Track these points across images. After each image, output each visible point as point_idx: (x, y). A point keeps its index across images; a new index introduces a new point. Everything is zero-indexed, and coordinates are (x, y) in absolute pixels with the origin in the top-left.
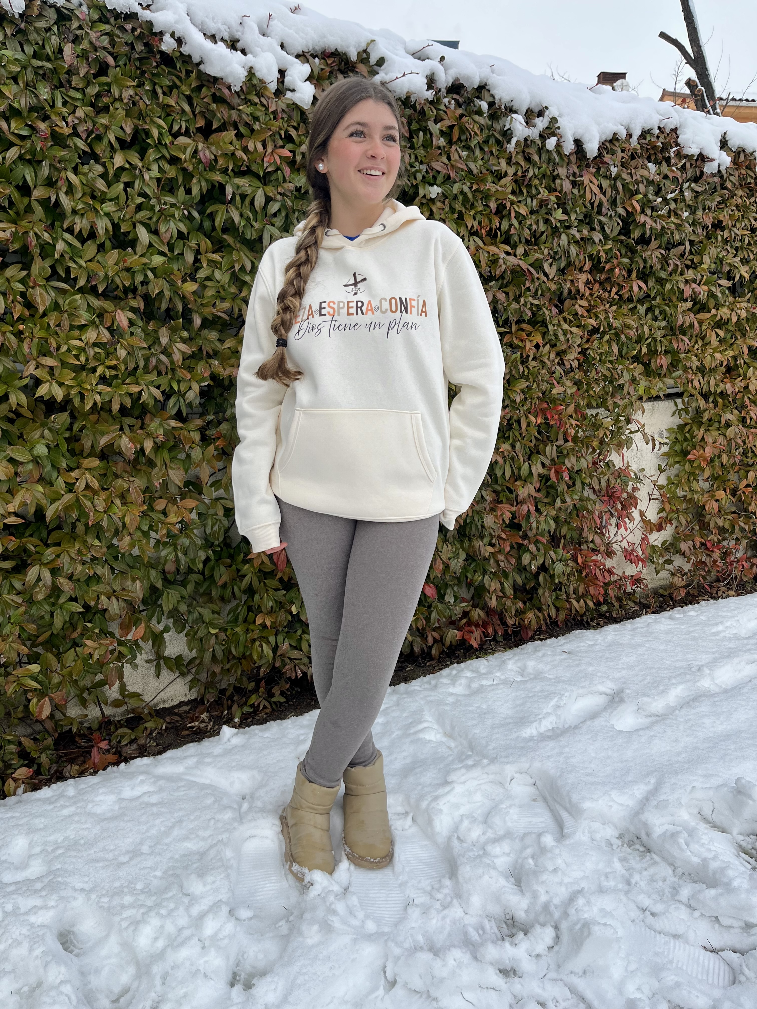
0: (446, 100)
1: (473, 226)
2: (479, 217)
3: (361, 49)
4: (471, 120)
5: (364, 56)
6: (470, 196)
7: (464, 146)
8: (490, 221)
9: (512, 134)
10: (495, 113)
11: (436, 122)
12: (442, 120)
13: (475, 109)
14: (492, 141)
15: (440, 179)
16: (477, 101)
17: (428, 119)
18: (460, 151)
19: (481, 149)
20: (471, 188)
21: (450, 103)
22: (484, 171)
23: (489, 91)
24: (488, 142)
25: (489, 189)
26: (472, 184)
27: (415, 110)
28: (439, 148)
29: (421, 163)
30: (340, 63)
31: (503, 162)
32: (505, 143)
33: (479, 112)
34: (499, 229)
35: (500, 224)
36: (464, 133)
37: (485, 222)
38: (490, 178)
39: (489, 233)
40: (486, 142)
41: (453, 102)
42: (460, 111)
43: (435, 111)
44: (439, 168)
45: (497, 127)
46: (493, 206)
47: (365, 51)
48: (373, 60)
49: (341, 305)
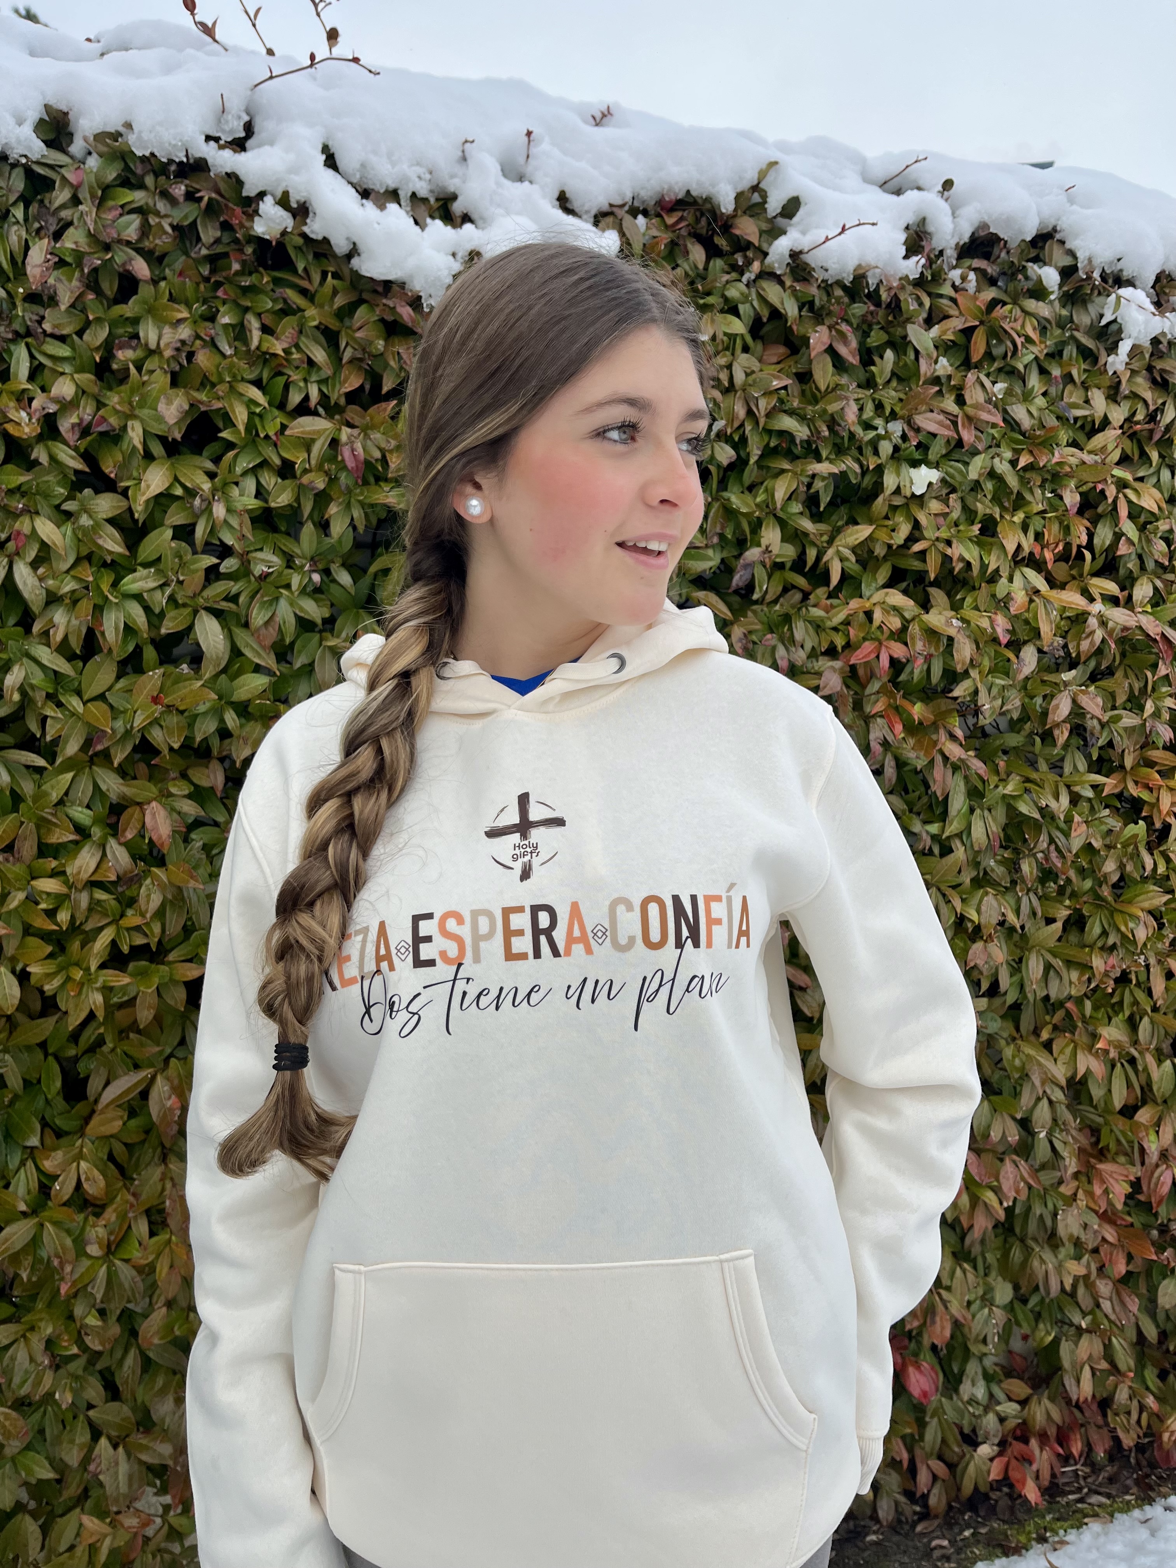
0: (955, 275)
1: (1019, 546)
2: (1036, 524)
3: (745, 185)
4: (1017, 312)
5: (756, 198)
6: (1013, 482)
7: (1000, 370)
8: (1067, 530)
9: (1120, 331)
10: (1078, 289)
11: (929, 323)
12: (947, 317)
13: (1029, 285)
14: (1070, 351)
15: (937, 450)
16: (1034, 269)
17: (908, 320)
18: (987, 383)
19: (1043, 372)
20: (1013, 463)
21: (964, 278)
22: (1051, 421)
23: (1062, 242)
24: (1060, 353)
25: (1059, 464)
26: (1017, 452)
27: (878, 304)
28: (936, 380)
29: (893, 416)
30: (698, 221)
31: (1098, 399)
32: (1103, 353)
33: (1039, 292)
34: (1090, 546)
35: (1091, 535)
36: (1000, 341)
37: (1052, 533)
38: (1064, 436)
39: (1063, 557)
40: (1056, 355)
41: (972, 276)
42: (990, 294)
43: (927, 302)
44: (932, 427)
45: (1083, 319)
46: (1071, 498)
47: (755, 188)
48: (774, 205)
49: (484, 925)
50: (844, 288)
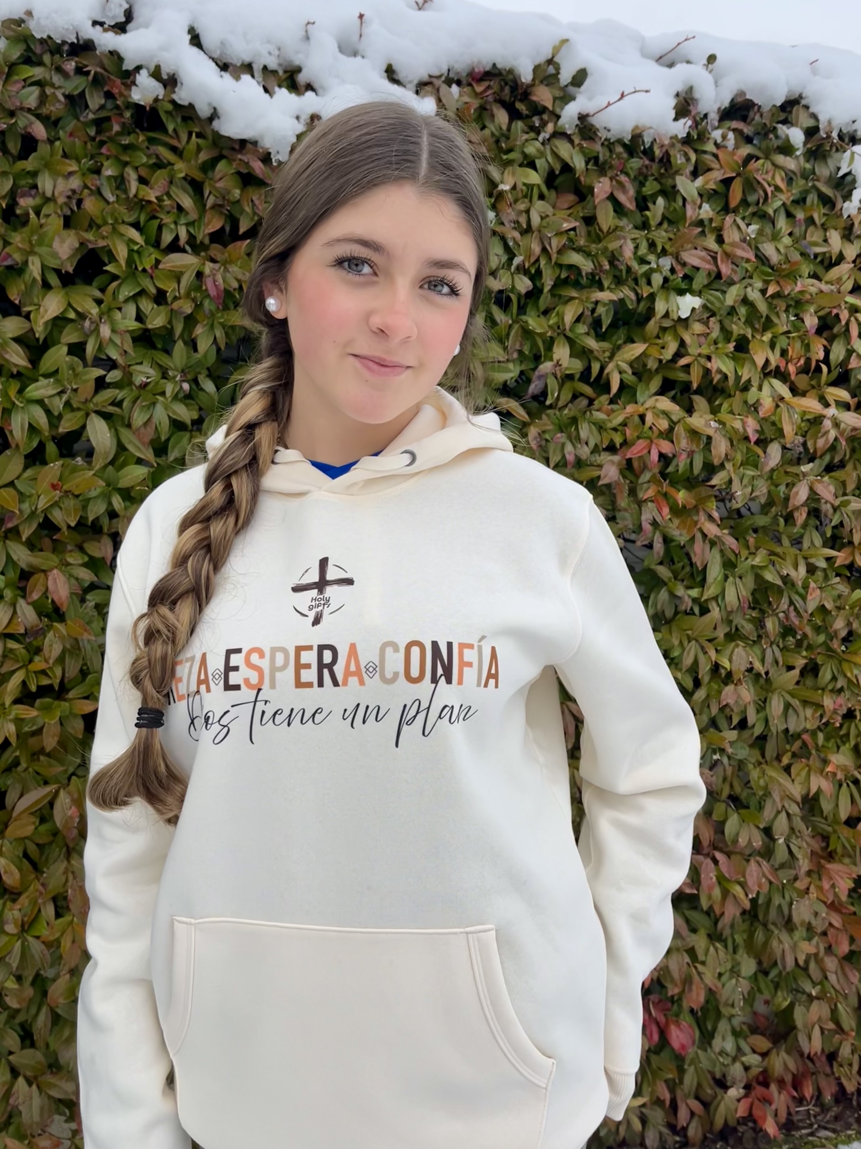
0: (717, 134)
1: (767, 361)
2: (782, 342)
3: (541, 59)
4: (769, 165)
5: (551, 70)
6: (762, 307)
7: (754, 214)
8: (807, 347)
9: (854, 181)
10: (819, 146)
11: (695, 174)
12: (709, 170)
13: (776, 143)
14: (812, 198)
15: (700, 280)
16: (783, 130)
17: (677, 172)
18: (742, 225)
19: (790, 215)
20: (763, 292)
21: (724, 137)
22: (796, 256)
23: (807, 107)
24: (804, 200)
25: (802, 292)
26: (767, 282)
27: (652, 159)
28: (700, 223)
29: (664, 252)
30: (502, 89)
31: (835, 238)
32: (840, 200)
33: (787, 149)
34: (826, 360)
35: (827, 352)
36: (755, 190)
37: (796, 350)
38: (806, 269)
39: (805, 370)
40: (800, 201)
41: (731, 135)
42: (746, 150)
43: (693, 157)
44: (695, 262)
45: (823, 171)
46: (811, 321)
47: (550, 62)
48: (566, 76)
49: (280, 659)
50: (624, 145)
